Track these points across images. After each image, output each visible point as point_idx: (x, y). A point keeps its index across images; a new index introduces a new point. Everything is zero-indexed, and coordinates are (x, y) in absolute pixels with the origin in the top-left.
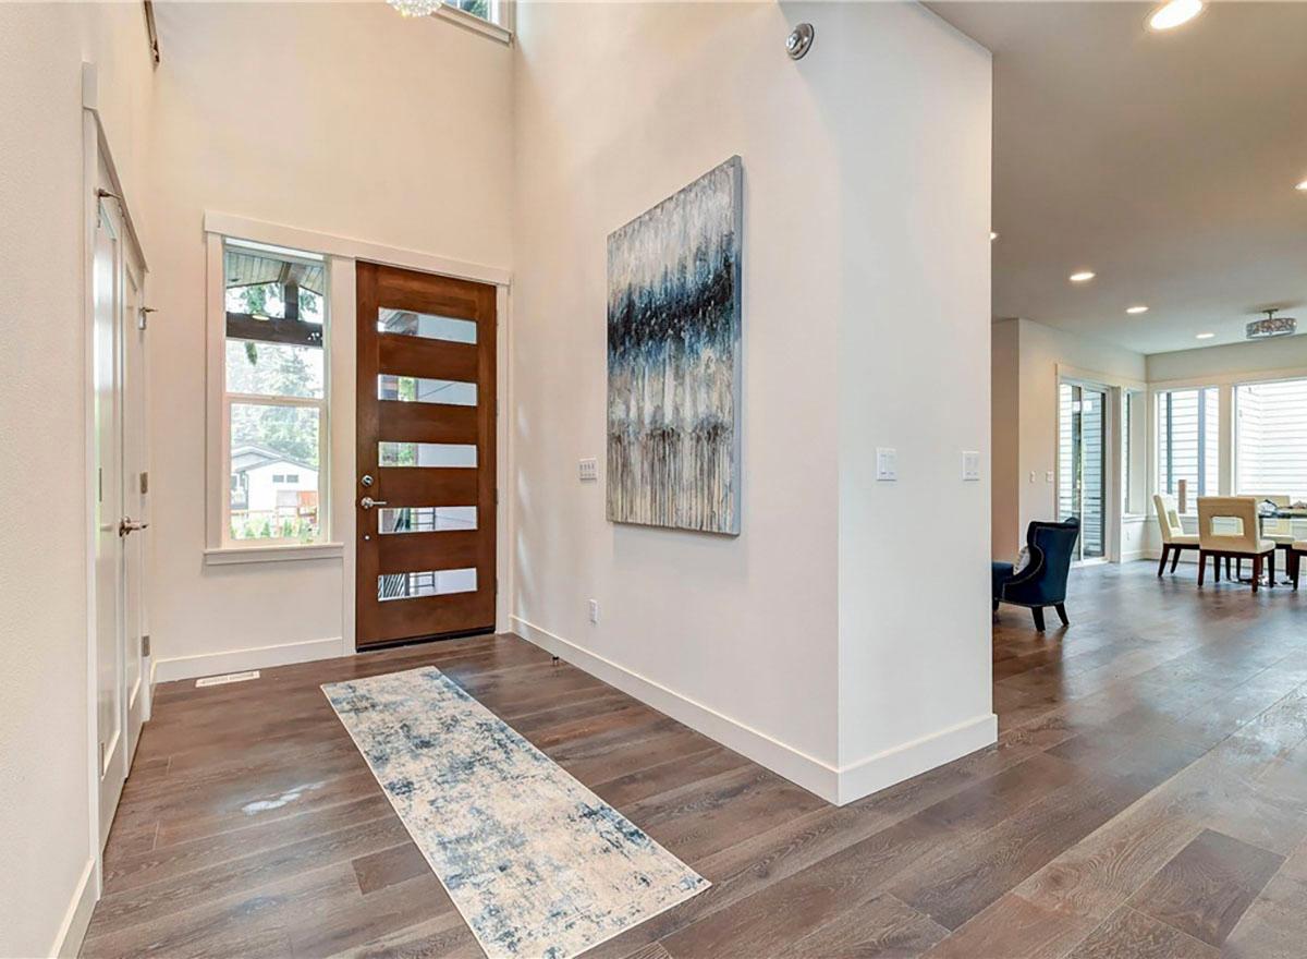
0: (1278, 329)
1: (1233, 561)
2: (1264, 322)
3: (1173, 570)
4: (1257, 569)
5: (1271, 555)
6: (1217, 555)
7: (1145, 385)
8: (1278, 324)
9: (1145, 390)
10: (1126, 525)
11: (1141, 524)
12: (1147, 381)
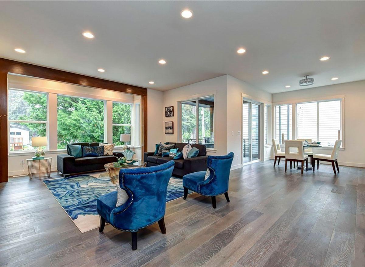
0: (309, 82)
1: (296, 163)
2: (305, 79)
3: (278, 164)
4: (303, 165)
5: (306, 160)
6: (291, 160)
7: (272, 103)
8: (309, 80)
9: (272, 105)
10: (265, 149)
11: (270, 148)
12: (272, 102)
